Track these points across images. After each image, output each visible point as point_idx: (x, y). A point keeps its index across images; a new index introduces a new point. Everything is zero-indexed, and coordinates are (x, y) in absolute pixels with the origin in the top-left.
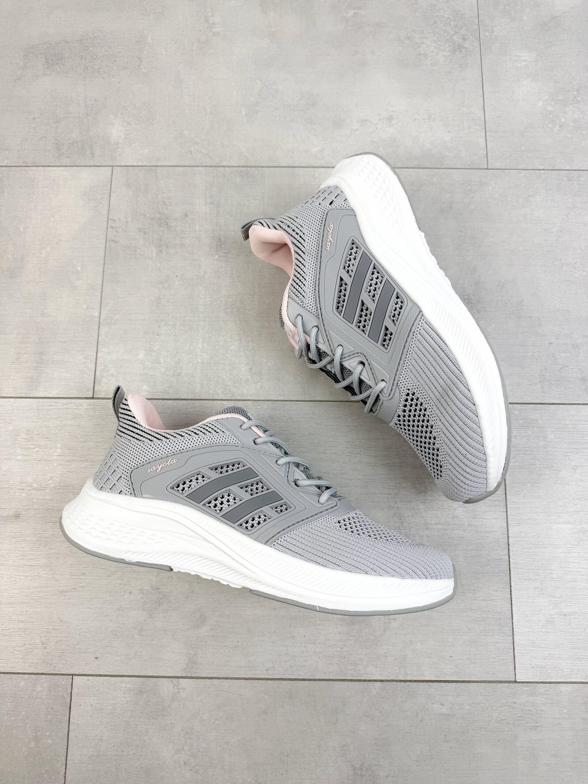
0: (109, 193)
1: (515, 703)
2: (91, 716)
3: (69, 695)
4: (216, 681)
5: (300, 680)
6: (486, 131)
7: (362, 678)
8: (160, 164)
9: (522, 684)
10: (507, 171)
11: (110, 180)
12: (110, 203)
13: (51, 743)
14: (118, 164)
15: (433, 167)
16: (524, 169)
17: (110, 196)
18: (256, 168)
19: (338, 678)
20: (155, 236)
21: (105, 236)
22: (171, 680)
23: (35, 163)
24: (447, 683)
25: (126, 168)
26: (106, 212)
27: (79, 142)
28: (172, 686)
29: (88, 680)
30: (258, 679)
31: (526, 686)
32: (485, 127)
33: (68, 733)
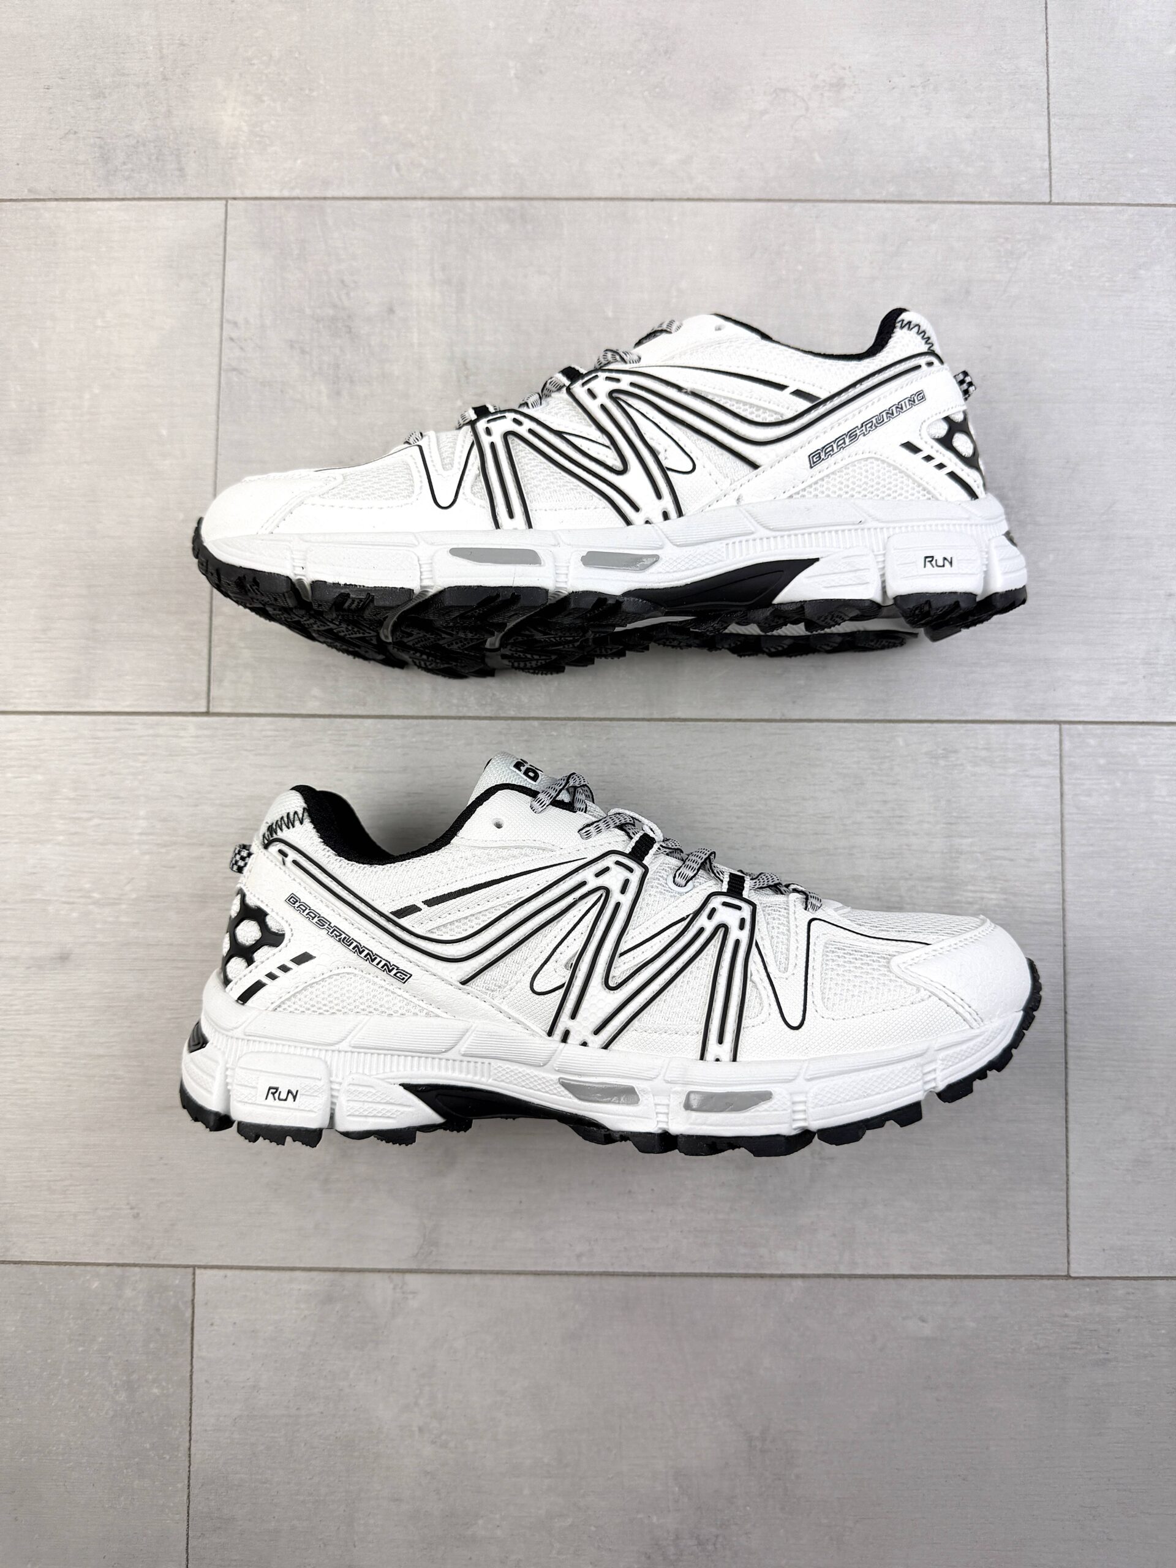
0: (222, 263)
1: (1066, 1316)
2: (234, 1344)
3: (190, 1304)
4: (477, 1279)
5: (644, 1275)
6: (1049, 114)
7: (768, 1272)
8: (329, 194)
9: (1081, 1282)
10: (1093, 207)
11: (223, 230)
12: (223, 285)
13: (158, 1394)
14: (238, 194)
15: (930, 198)
16: (1129, 205)
17: (224, 269)
18: (541, 203)
19: (718, 1271)
20: (326, 358)
21: (216, 360)
22: (389, 1277)
23: (54, 192)
24: (934, 1281)
25: (257, 202)
26: (217, 305)
27: (149, 141)
28: (391, 1286)
29: (226, 1276)
30: (560, 1274)
31: (1088, 1285)
32: (1048, 104)
33: (191, 1376)
